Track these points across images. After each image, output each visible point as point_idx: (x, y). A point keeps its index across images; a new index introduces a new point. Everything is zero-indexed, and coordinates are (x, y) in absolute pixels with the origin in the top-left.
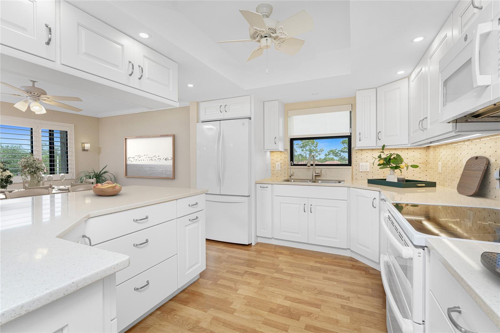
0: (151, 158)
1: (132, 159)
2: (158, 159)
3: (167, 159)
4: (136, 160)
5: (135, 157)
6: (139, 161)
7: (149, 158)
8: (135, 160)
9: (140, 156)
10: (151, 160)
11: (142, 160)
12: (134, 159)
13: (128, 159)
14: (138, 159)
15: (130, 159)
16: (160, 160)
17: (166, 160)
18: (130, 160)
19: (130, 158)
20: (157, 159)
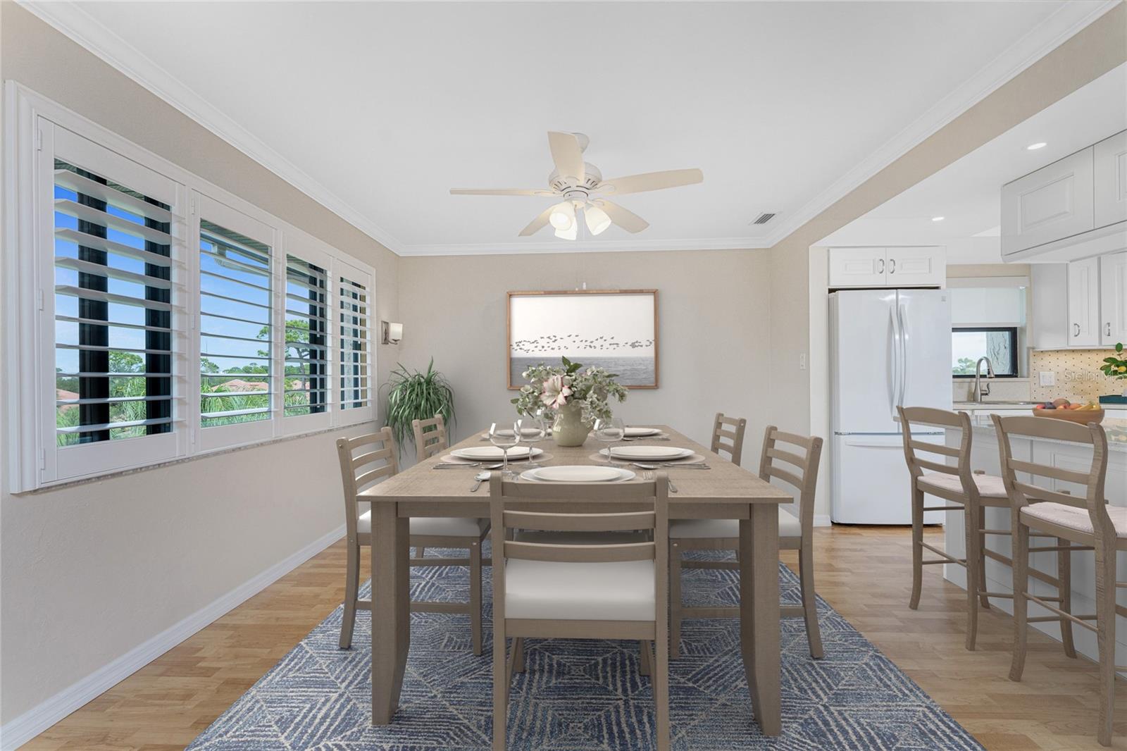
0: (588, 343)
1: (527, 346)
2: (610, 344)
3: (637, 344)
4: (543, 347)
5: (539, 340)
6: (553, 349)
7: (583, 344)
8: (540, 348)
9: (554, 339)
10: (590, 346)
11: (562, 348)
12: (535, 345)
13: (515, 346)
14: (548, 345)
15: (522, 347)
16: (615, 346)
17: (633, 347)
18: (521, 349)
19: (522, 343)
20: (606, 345)
